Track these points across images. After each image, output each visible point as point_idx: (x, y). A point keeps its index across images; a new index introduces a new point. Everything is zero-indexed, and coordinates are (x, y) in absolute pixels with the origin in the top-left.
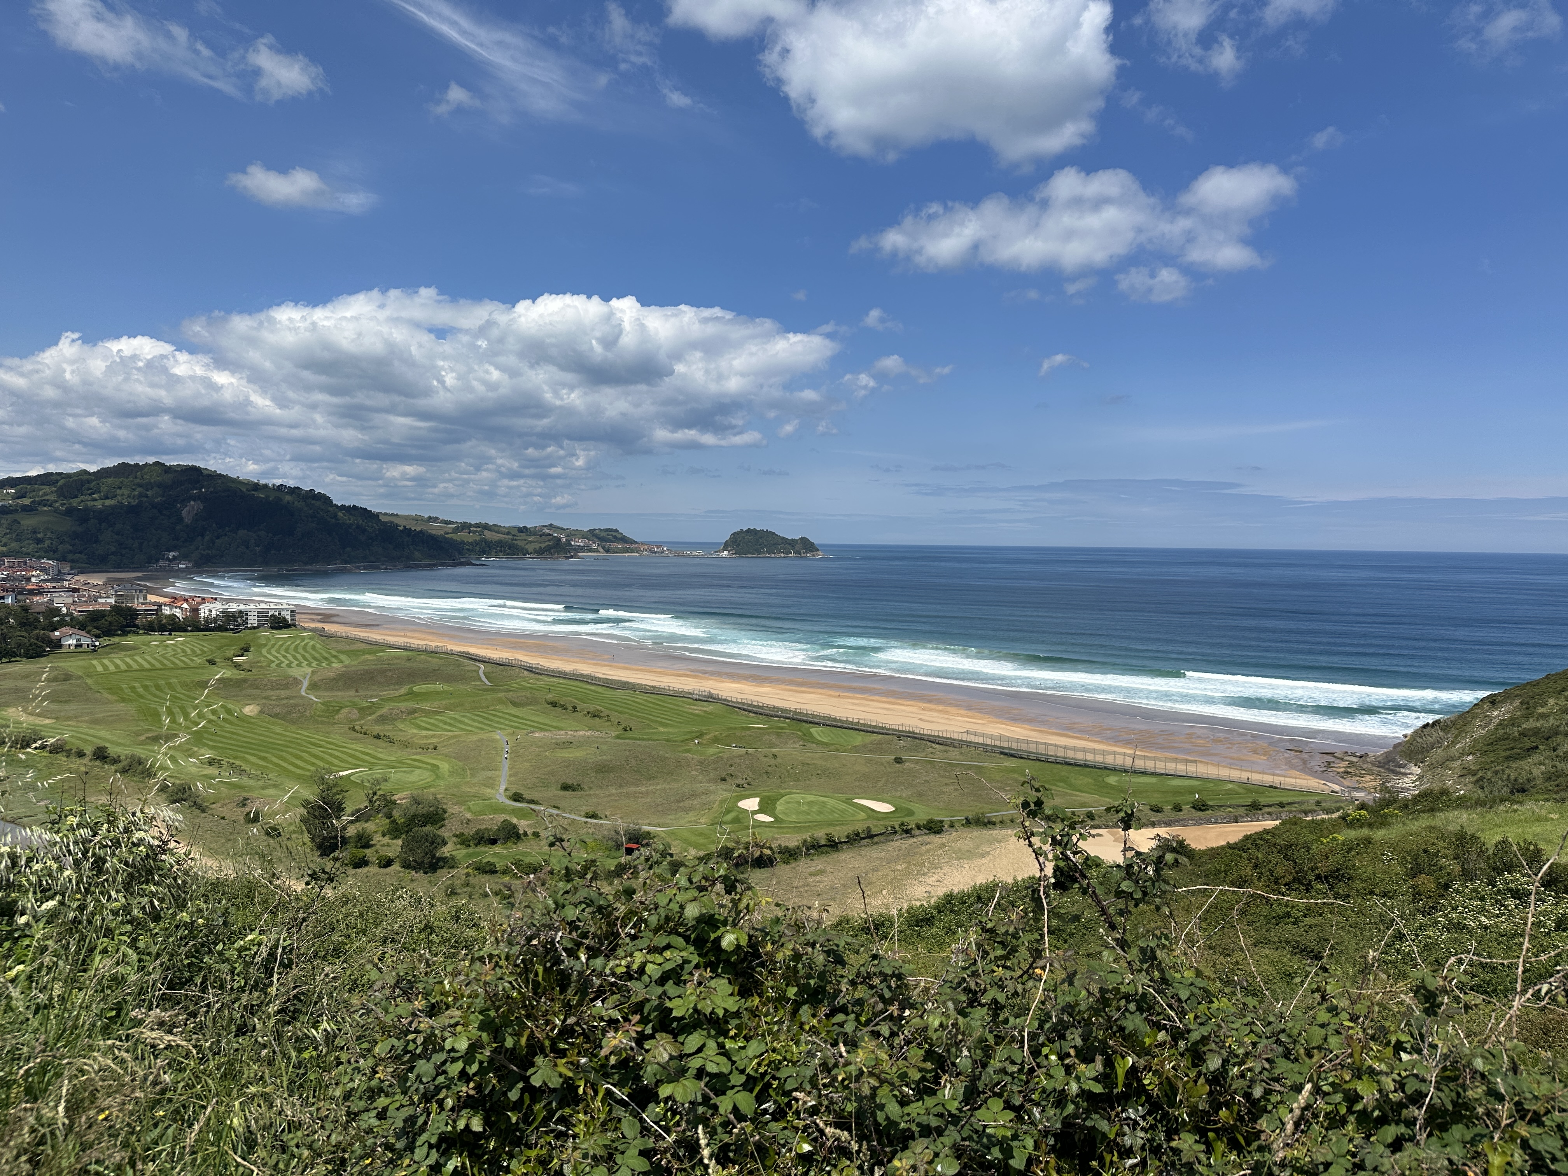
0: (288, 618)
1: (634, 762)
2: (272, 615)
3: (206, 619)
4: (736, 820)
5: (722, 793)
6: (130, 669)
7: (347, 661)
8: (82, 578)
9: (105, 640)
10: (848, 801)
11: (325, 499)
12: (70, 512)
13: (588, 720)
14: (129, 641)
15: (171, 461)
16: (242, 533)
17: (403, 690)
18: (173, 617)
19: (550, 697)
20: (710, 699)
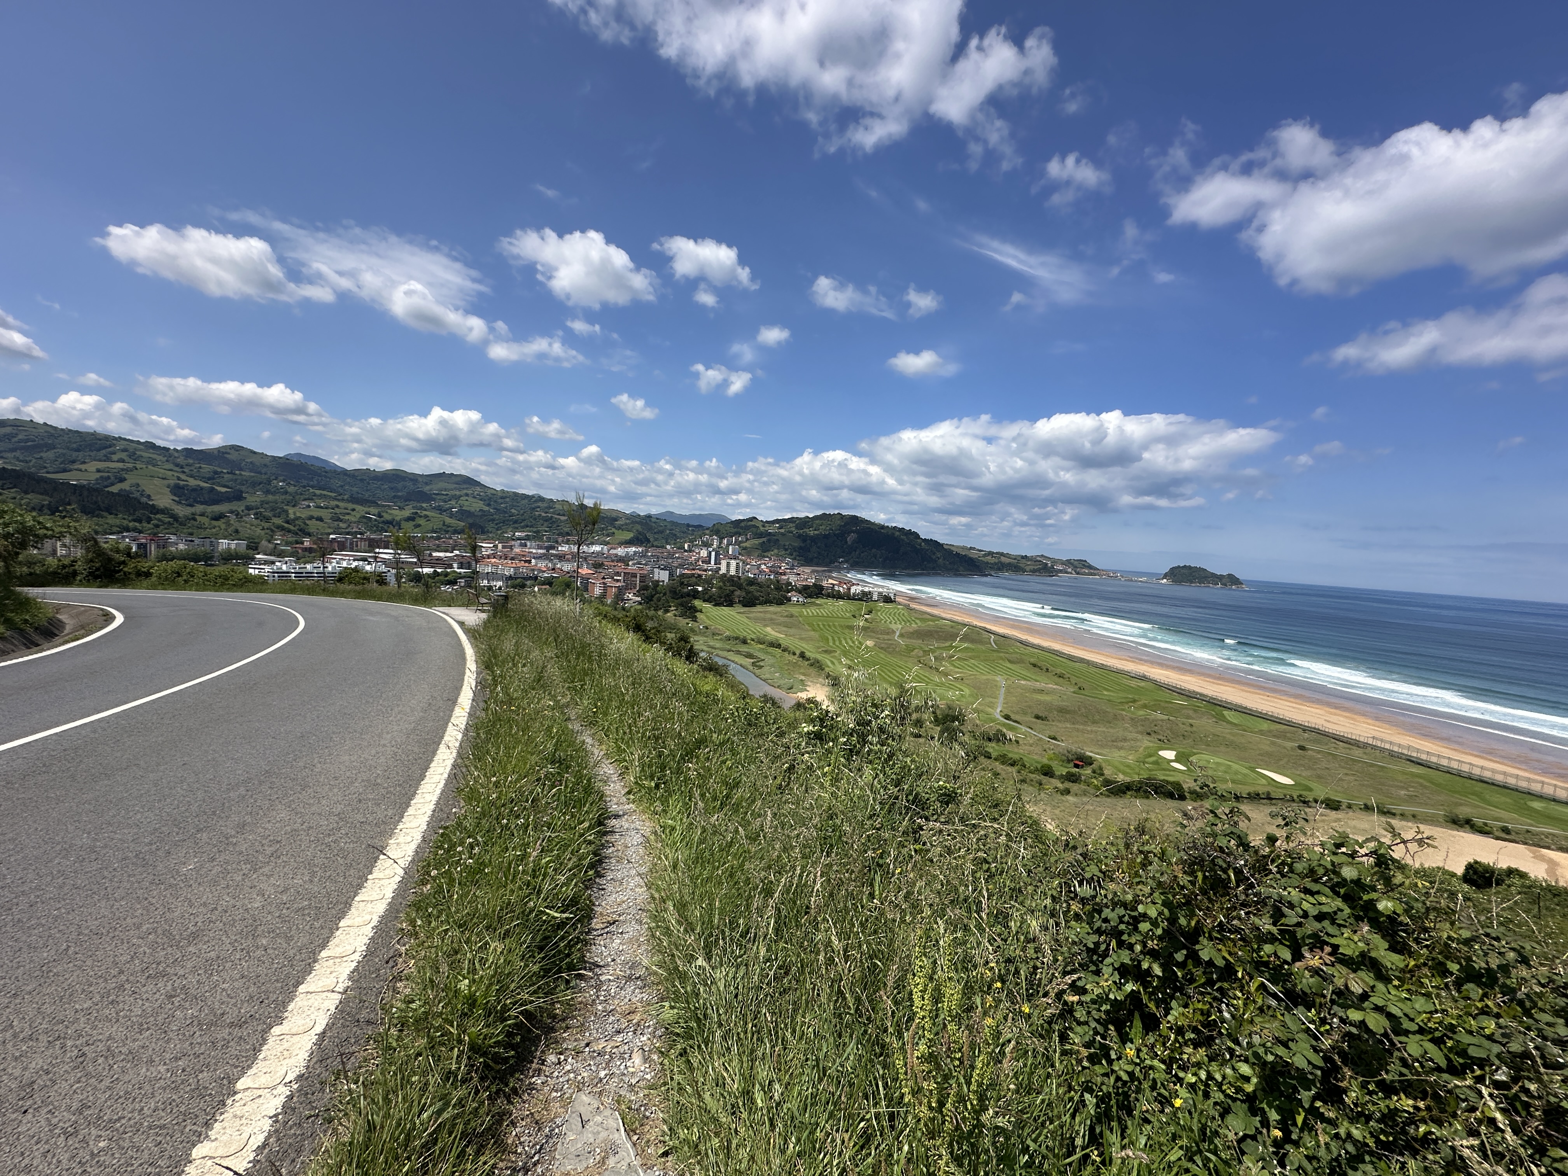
0: (893, 597)
1: (1083, 710)
2: (884, 595)
3: (854, 594)
4: (1156, 763)
5: (1146, 743)
6: (818, 616)
7: (920, 624)
8: (801, 569)
9: (809, 600)
10: (1252, 769)
11: (916, 535)
12: (799, 536)
13: (1056, 678)
14: (819, 601)
15: (845, 513)
16: (874, 550)
17: (947, 644)
18: (839, 591)
19: (1032, 660)
20: (1143, 678)
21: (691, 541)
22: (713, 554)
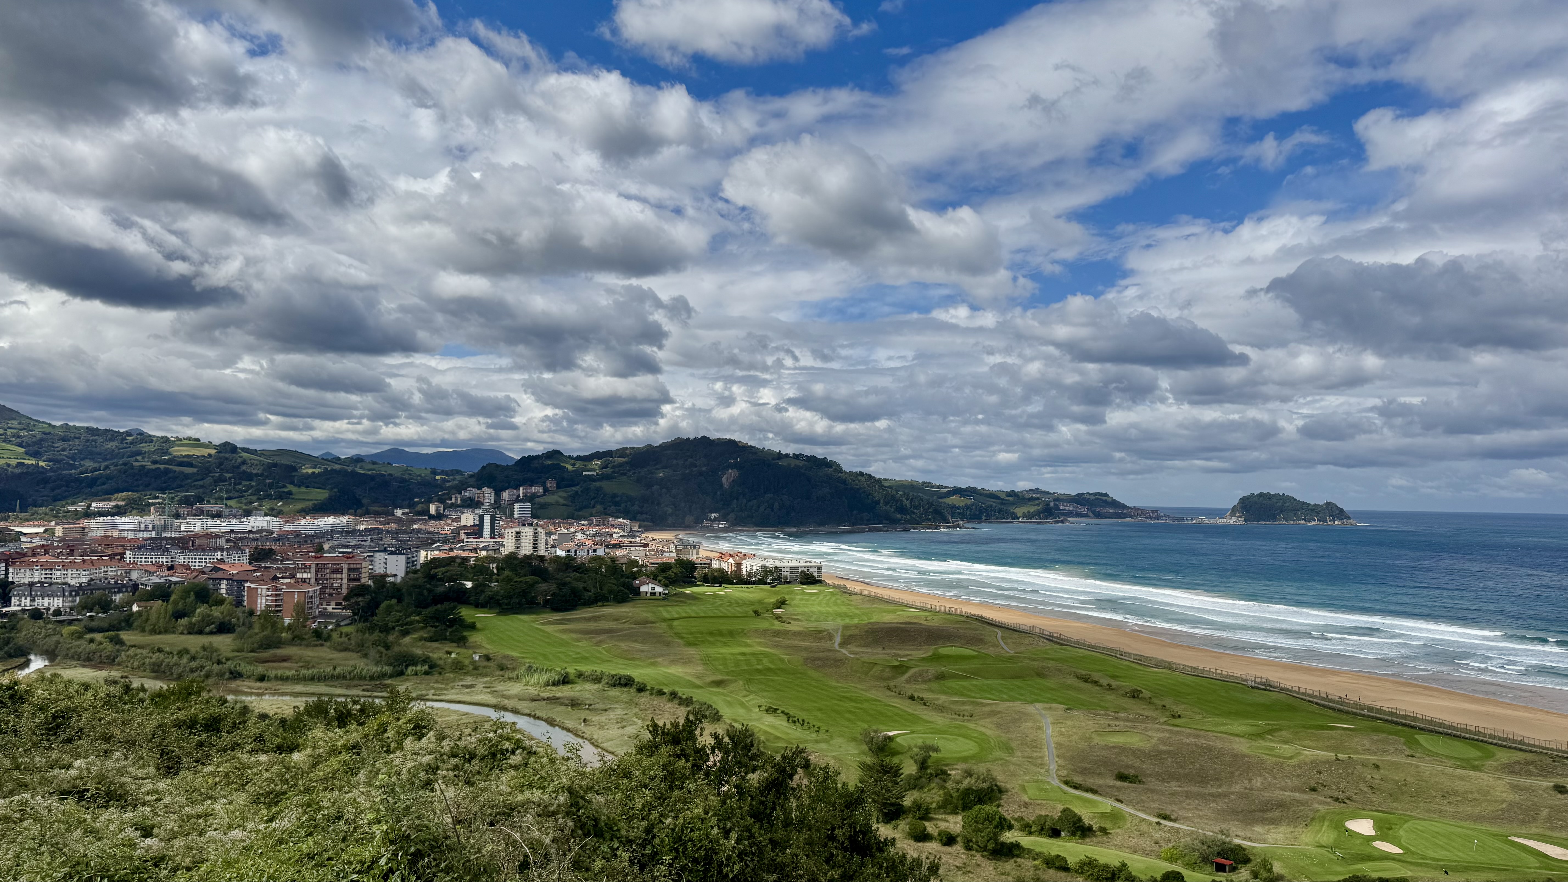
0: (815, 574)
2: (802, 572)
3: (750, 574)
5: (1320, 807)
8: (650, 535)
9: (672, 590)
10: (1507, 839)
12: (639, 479)
14: (689, 591)
16: (767, 497)
17: (930, 652)
18: (721, 570)
20: (1269, 687)
21: (441, 500)
22: (487, 519)
